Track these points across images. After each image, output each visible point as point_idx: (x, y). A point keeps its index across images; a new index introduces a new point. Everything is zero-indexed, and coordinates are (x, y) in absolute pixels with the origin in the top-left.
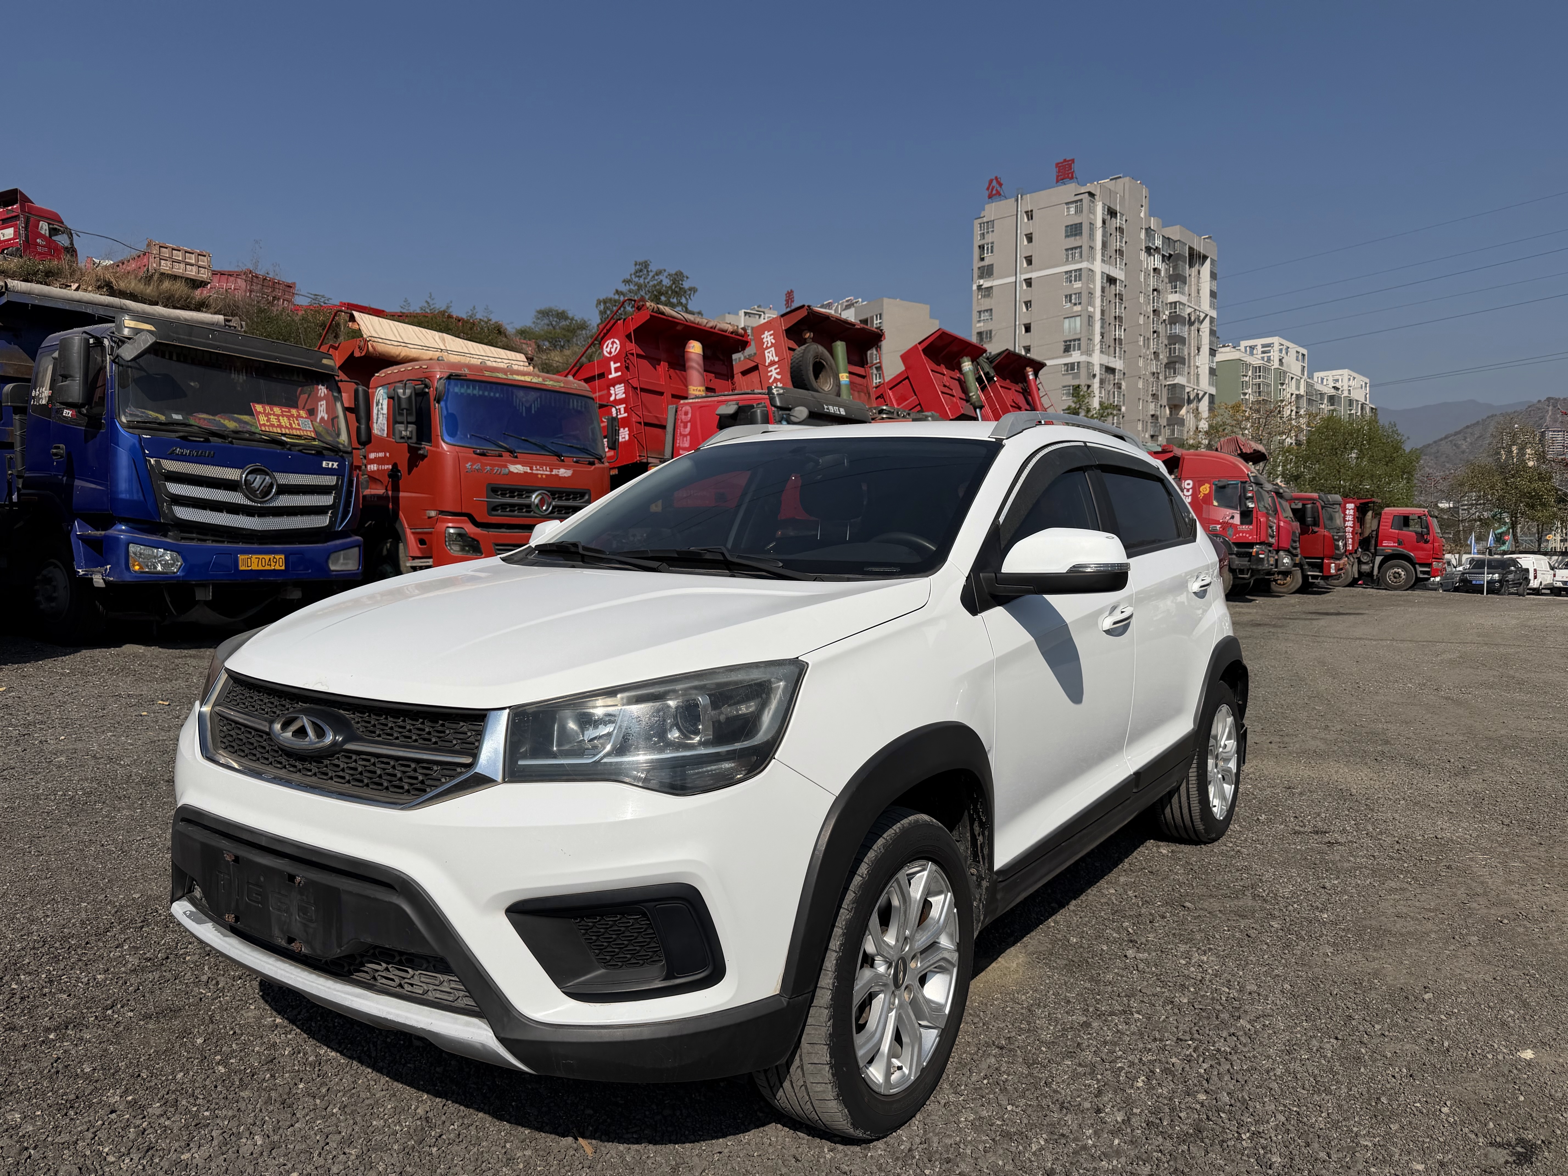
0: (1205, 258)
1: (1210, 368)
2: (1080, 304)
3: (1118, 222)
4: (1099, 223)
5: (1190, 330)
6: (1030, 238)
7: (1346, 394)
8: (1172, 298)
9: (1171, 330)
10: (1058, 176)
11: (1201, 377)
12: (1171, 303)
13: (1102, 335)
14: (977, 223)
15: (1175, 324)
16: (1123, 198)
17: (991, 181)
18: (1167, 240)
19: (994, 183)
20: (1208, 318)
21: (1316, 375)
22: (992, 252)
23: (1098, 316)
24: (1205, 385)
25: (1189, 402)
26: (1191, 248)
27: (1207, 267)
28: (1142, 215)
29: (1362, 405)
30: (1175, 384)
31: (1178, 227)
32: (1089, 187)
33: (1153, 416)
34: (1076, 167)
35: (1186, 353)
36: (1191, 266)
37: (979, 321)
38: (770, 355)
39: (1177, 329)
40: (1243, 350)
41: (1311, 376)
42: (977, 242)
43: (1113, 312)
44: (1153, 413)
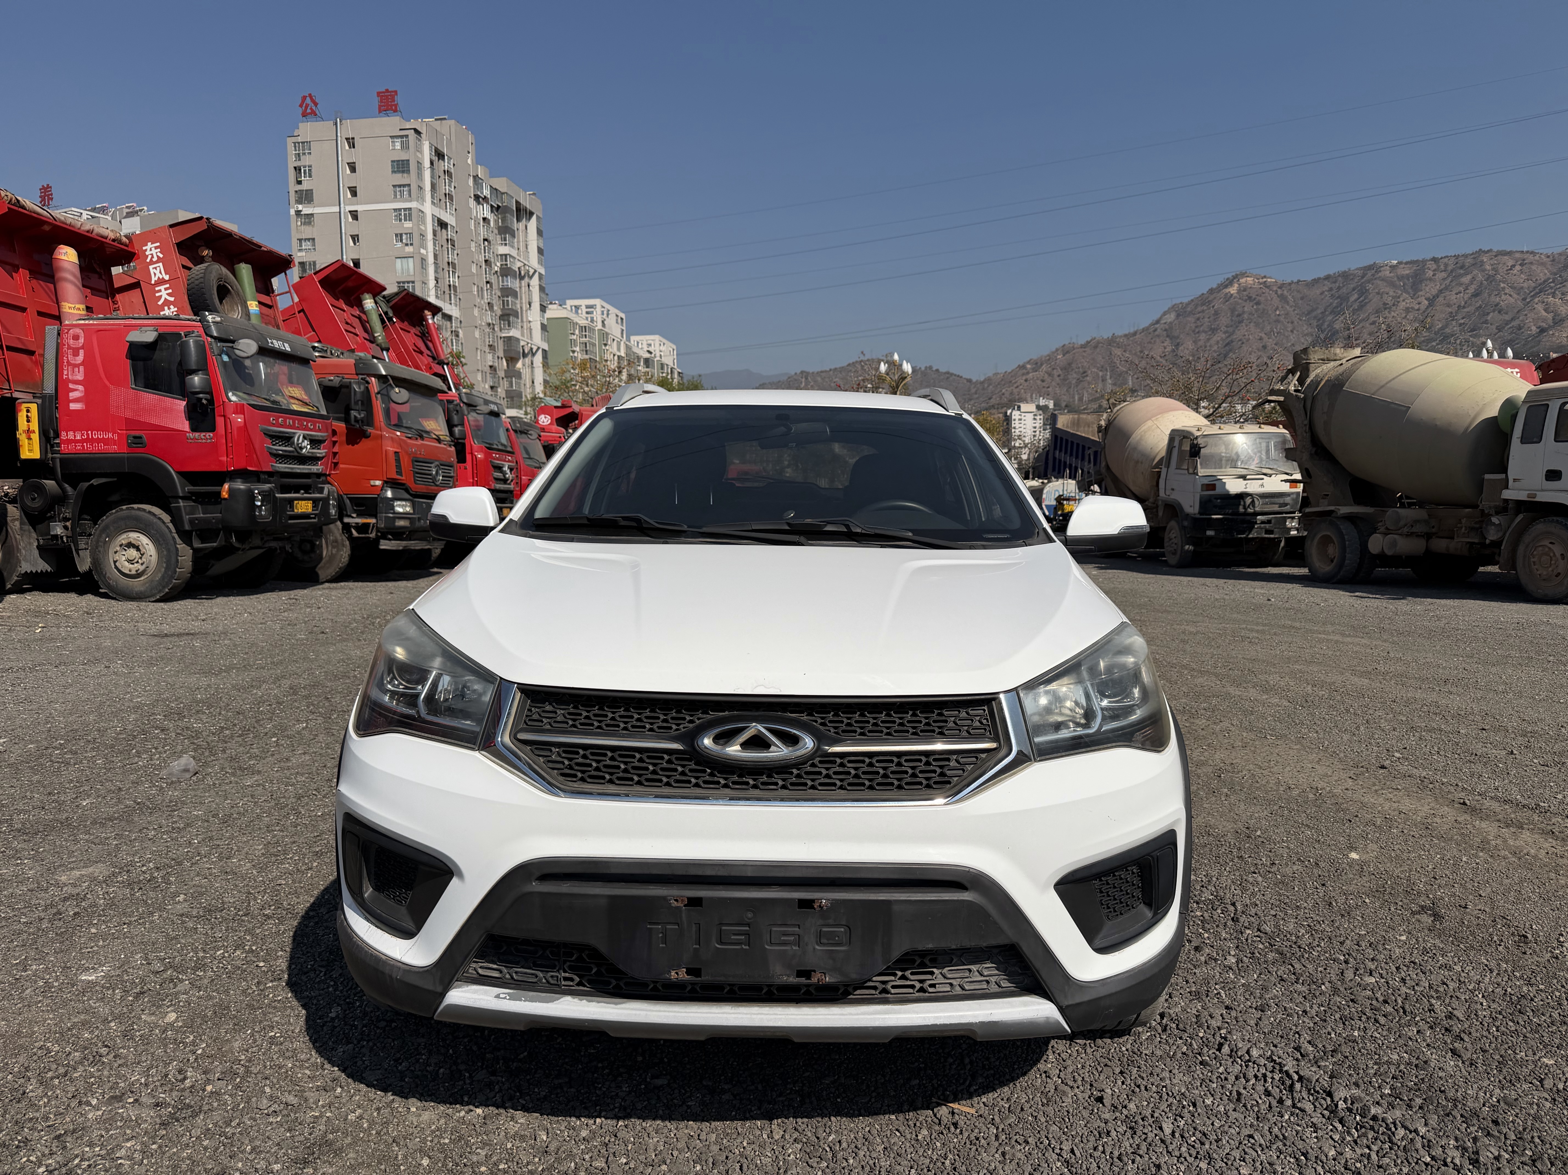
0: (531, 214)
1: (542, 324)
2: (412, 244)
3: (445, 165)
4: (427, 164)
5: (520, 283)
6: (353, 168)
7: (658, 358)
8: (503, 250)
9: (503, 282)
10: (380, 106)
11: (534, 332)
12: (501, 255)
13: (437, 279)
14: (290, 141)
15: (507, 277)
16: (449, 141)
17: (304, 98)
18: (494, 190)
19: (308, 100)
20: (537, 275)
21: (633, 338)
22: (310, 176)
23: (431, 259)
24: (538, 340)
25: (525, 355)
26: (517, 202)
27: (533, 224)
28: (469, 161)
29: (672, 369)
30: (510, 337)
31: (505, 179)
32: (413, 124)
33: (491, 367)
34: (399, 99)
35: (519, 306)
36: (519, 220)
37: (300, 250)
38: (157, 272)
39: (510, 282)
40: (569, 308)
41: (628, 340)
42: (292, 163)
43: (445, 258)
44: (491, 364)
